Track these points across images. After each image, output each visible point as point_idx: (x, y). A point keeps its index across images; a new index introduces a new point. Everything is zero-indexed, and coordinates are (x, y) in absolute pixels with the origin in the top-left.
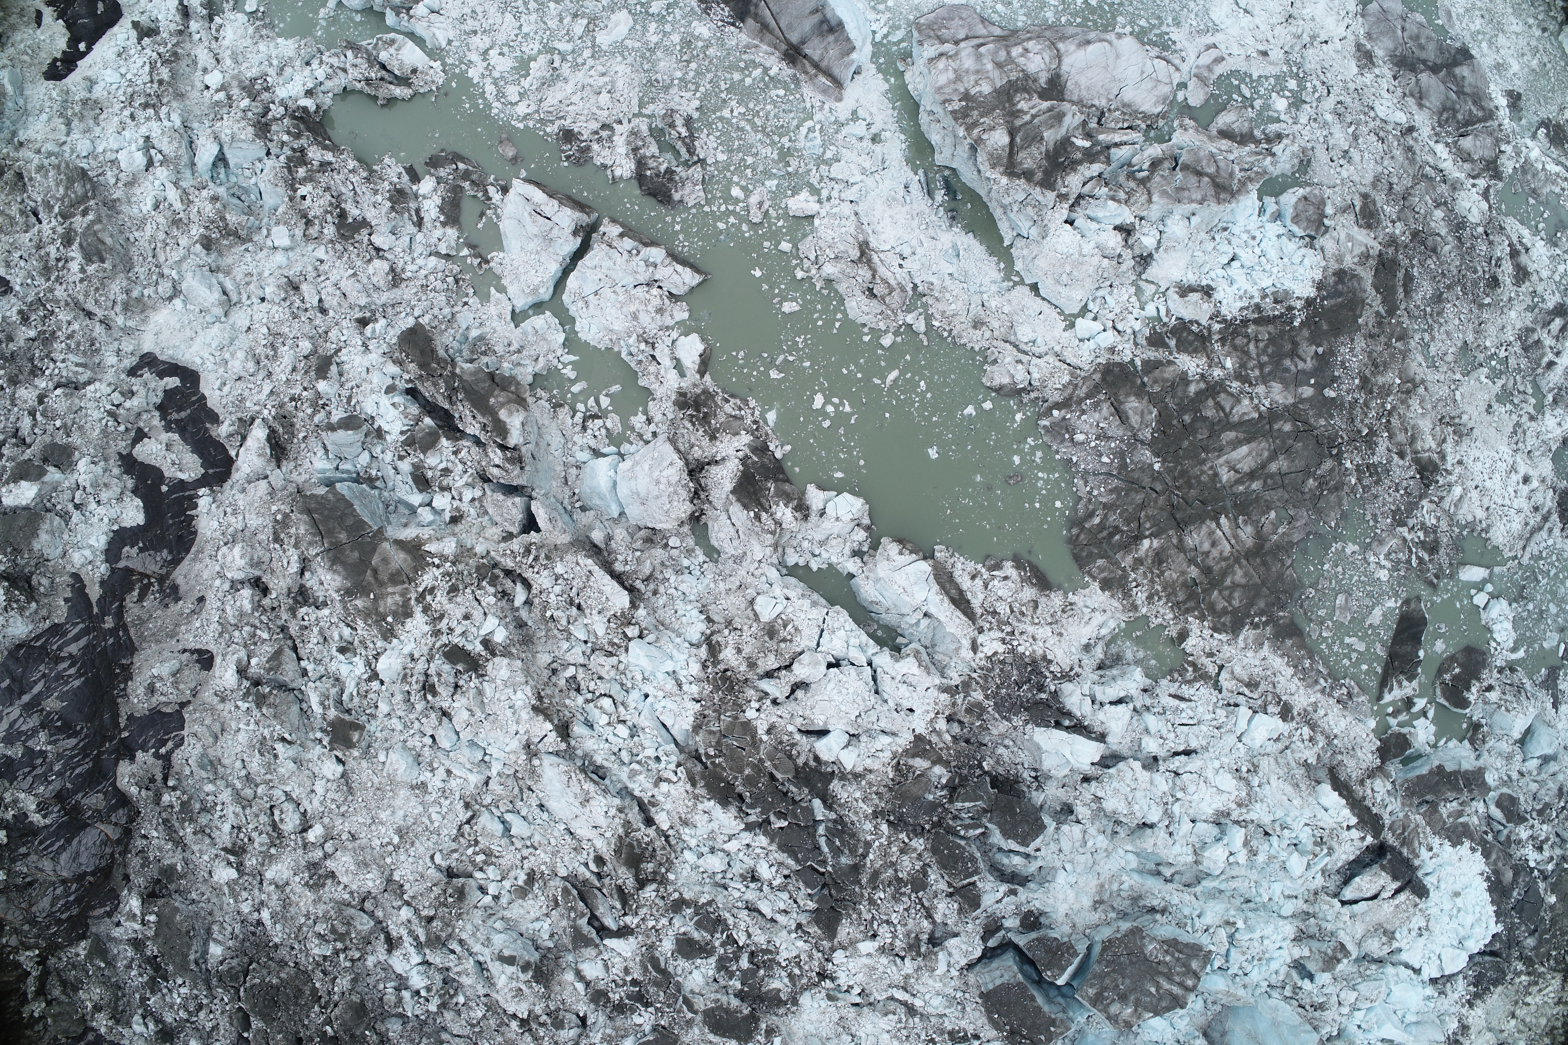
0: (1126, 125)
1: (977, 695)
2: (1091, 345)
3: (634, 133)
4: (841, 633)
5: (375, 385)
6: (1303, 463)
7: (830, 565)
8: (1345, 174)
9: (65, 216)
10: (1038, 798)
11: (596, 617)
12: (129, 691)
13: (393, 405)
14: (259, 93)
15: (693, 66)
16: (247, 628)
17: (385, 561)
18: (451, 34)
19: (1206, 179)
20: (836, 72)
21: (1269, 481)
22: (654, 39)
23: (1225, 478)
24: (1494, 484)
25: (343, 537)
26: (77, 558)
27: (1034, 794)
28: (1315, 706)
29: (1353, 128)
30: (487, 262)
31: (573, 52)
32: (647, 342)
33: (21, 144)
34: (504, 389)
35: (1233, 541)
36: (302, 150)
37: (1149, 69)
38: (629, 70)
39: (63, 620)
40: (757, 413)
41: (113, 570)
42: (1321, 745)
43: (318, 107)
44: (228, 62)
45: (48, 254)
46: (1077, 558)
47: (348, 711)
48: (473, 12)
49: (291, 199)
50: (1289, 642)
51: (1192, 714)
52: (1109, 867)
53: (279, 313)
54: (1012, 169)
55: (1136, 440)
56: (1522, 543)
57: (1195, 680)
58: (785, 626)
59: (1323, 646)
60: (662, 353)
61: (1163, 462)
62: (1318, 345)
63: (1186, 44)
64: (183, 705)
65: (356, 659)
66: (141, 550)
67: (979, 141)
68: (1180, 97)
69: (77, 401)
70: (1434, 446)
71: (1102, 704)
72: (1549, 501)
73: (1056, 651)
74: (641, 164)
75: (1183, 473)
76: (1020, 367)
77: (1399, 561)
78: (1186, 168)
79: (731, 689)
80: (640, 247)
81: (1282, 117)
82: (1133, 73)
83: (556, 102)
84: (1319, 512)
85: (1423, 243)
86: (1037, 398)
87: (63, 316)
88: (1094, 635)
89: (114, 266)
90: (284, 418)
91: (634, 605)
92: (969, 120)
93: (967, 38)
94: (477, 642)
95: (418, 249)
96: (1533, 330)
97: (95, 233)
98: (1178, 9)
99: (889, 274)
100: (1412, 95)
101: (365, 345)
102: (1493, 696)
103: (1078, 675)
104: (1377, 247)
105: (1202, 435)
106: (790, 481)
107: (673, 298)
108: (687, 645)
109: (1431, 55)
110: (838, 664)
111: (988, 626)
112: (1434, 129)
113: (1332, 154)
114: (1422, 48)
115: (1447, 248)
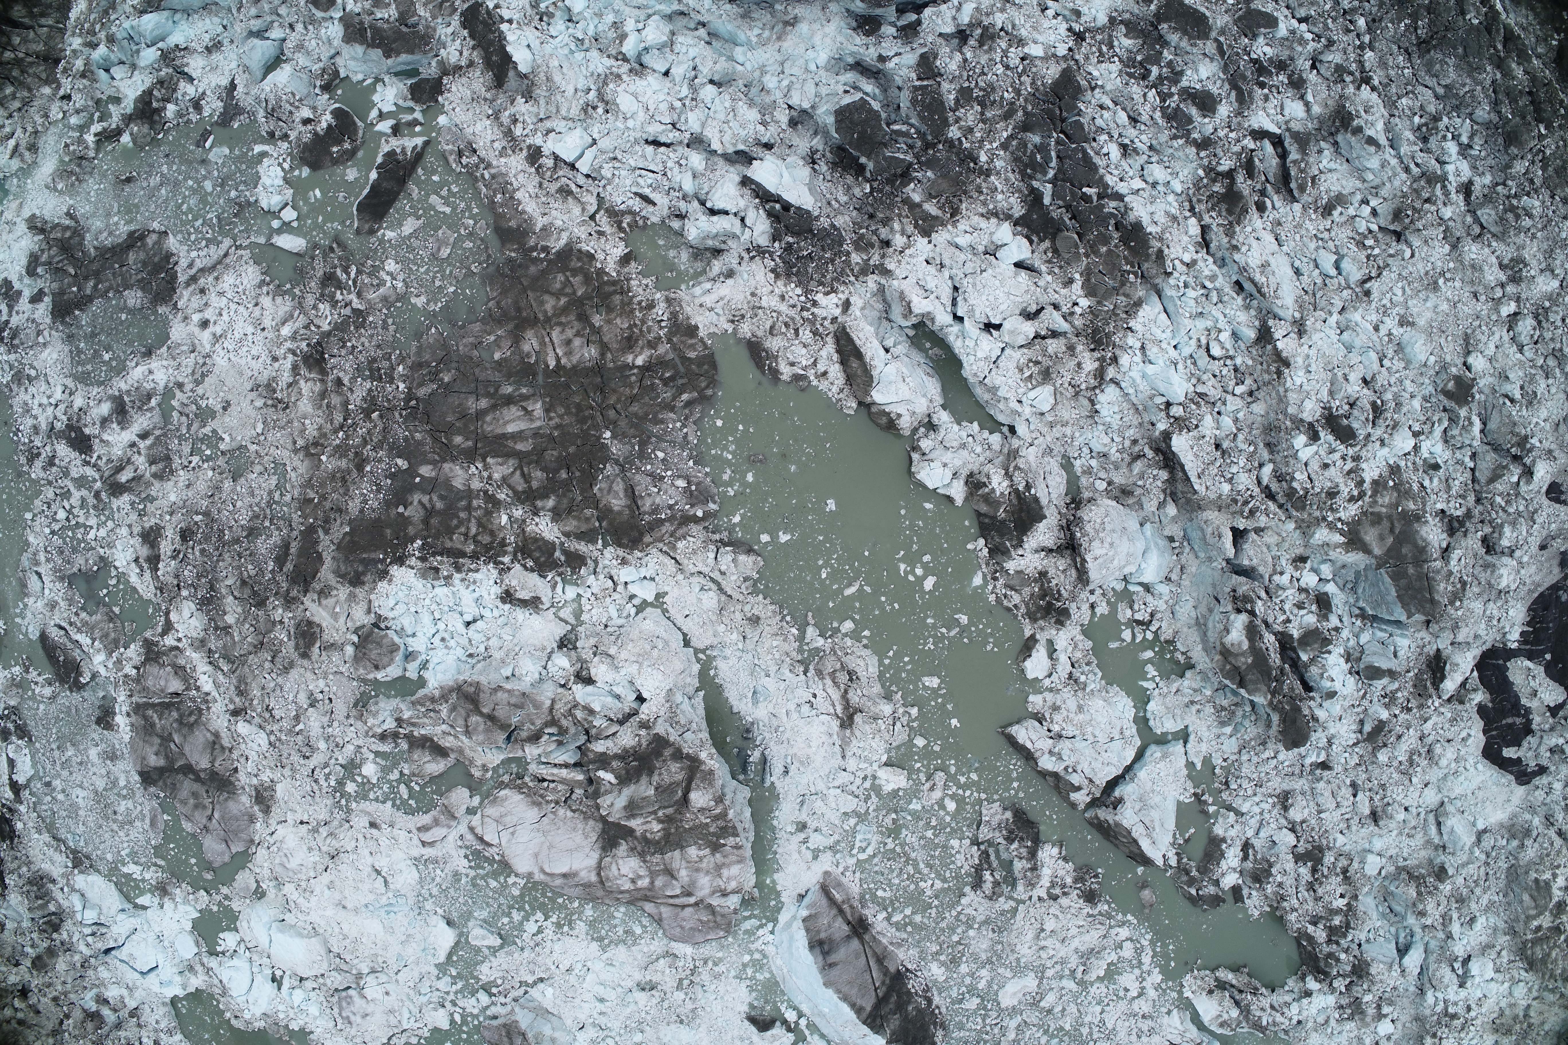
0: (545, 784)
1: (856, 258)
2: (643, 572)
3: (1031, 885)
5: (1340, 704)
6: (450, 400)
7: (959, 424)
8: (321, 683)
10: (817, 142)
11: (1207, 434)
13: (1332, 679)
14: (1351, 1005)
16: (1512, 511)
17: (1381, 538)
18: (1166, 1020)
19: (485, 710)
20: (824, 902)
21: (492, 390)
22: (984, 973)
23: (539, 405)
24: (242, 327)
25: (1411, 571)
27: (821, 148)
28: (502, 153)
29: (297, 729)
30: (1195, 794)
31: (1061, 977)
32: (1076, 681)
34: (1236, 669)
35: (547, 339)
36: (1330, 941)
37: (505, 835)
38: (1017, 948)
40: (990, 587)
42: (507, 113)
43: (1302, 979)
44: (1367, 1041)
46: (714, 365)
47: (1448, 410)
48: (1139, 1037)
49: (1354, 898)
50: (513, 224)
51: (640, 181)
52: (767, 56)
53: (1396, 794)
54: (693, 765)
55: (623, 466)
56: (228, 261)
57: (623, 213)
58: (1031, 376)
60: (1064, 668)
61: (600, 437)
62: (401, 515)
63: (454, 853)
65: (1426, 456)
67: (719, 800)
68: (476, 800)
70: (302, 382)
71: (736, 215)
72: (186, 298)
73: (763, 280)
74: (1033, 854)
75: (582, 421)
76: (723, 568)
77: (370, 275)
78: (503, 727)
79: (1095, 331)
80: (1062, 774)
81: (372, 756)
82: (524, 834)
83: (1093, 932)
84: (445, 346)
85: (255, 593)
86: (713, 532)
88: (718, 285)
89: (1527, 873)
90: (1421, 692)
91: (1168, 435)
92: (721, 823)
93: (683, 907)
94: (1322, 440)
95: (1254, 822)
96: (154, 476)
97: (1536, 906)
98: (452, 891)
99: (830, 691)
100: (223, 748)
101: (1330, 743)
102: (306, 113)
103: (748, 250)
104: (307, 601)
105: (552, 454)
106: (979, 514)
107: (1039, 718)
108: (1123, 385)
109: (187, 786)
110: (989, 327)
111: (826, 323)
112: (208, 708)
113: (328, 707)
114: (195, 795)
115: (229, 582)
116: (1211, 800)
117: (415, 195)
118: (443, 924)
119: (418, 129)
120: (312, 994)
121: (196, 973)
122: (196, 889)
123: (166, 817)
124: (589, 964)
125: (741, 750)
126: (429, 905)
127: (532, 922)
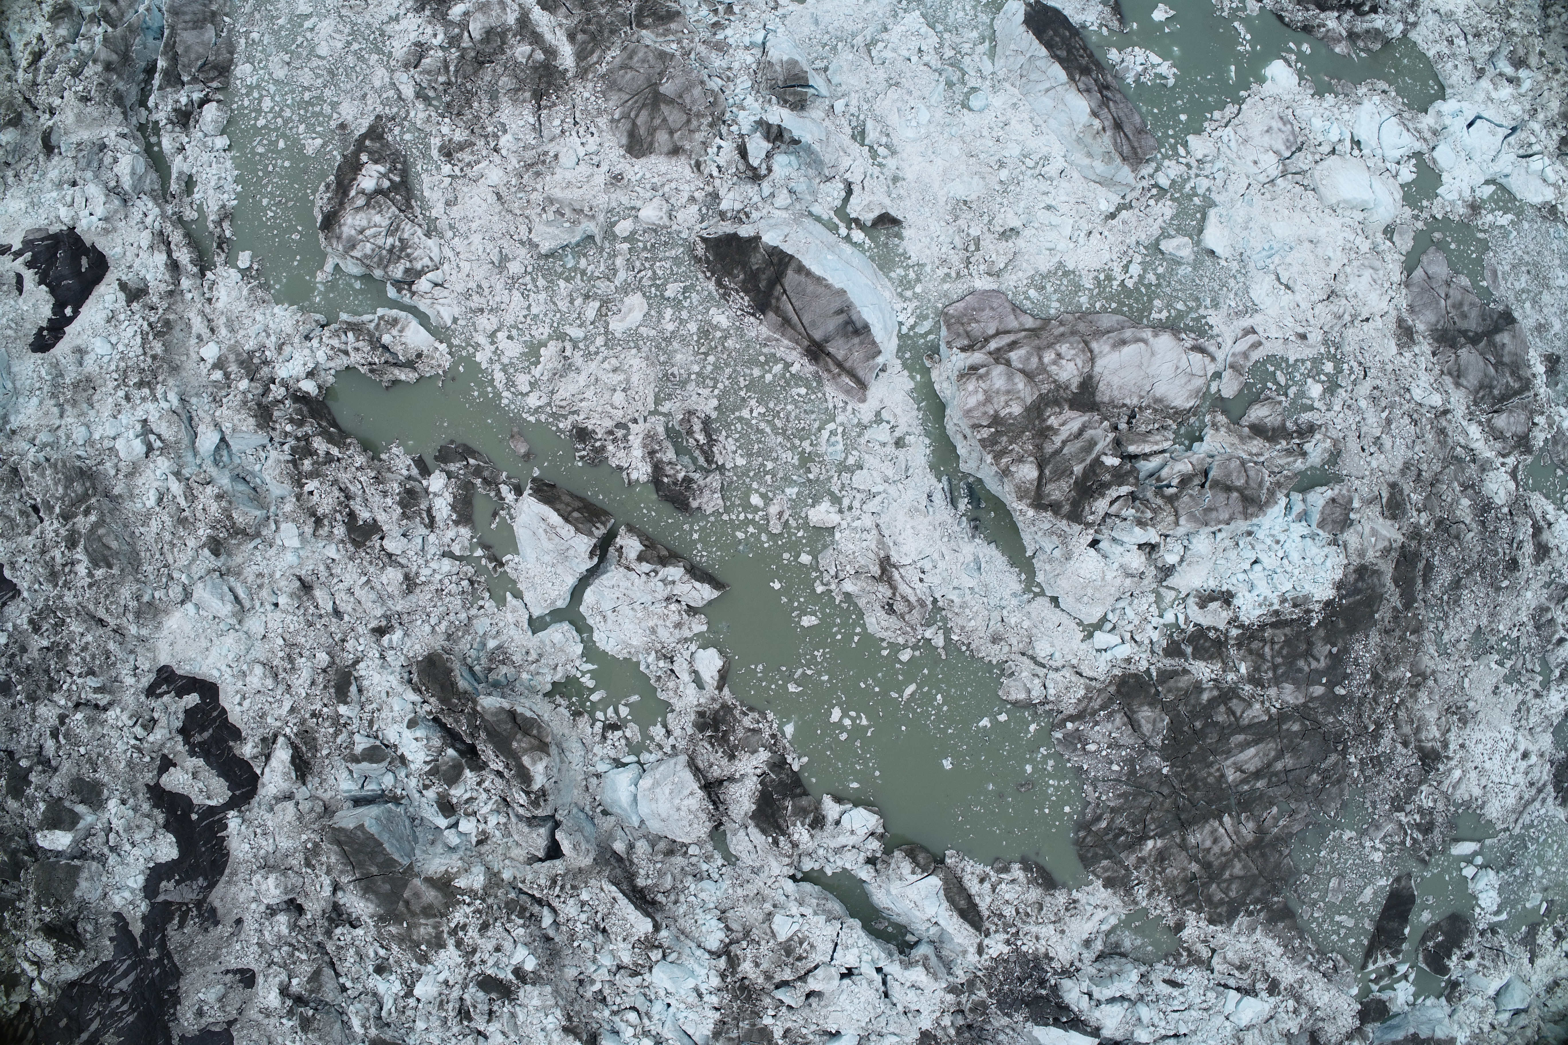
0: (1156, 426)
1: (982, 994)
2: (1108, 656)
3: (650, 436)
4: (855, 951)
5: (396, 714)
6: (1308, 760)
7: (844, 869)
8: (1374, 464)
9: (66, 517)
11: (622, 945)
12: (179, 1015)
13: (416, 739)
14: (258, 369)
15: (711, 359)
16: (285, 948)
17: (417, 895)
18: (456, 311)
19: (1235, 495)
20: (861, 373)
21: (1274, 779)
22: (670, 327)
23: (1231, 779)
24: (1493, 764)
25: (374, 870)
26: (118, 900)
28: (1301, 982)
29: (1387, 412)
30: (502, 565)
31: (585, 338)
32: (665, 657)
33: (14, 432)
34: (527, 733)
35: (1234, 838)
36: (307, 438)
37: (1184, 363)
38: (644, 365)
39: (110, 958)
40: (775, 726)
41: (152, 905)
42: (1303, 1016)
43: (320, 387)
44: (224, 331)
45: (53, 559)
46: (1083, 858)
47: (388, 1025)
48: (479, 286)
49: (298, 497)
50: (1281, 925)
51: (1182, 999)
53: (294, 623)
54: (1039, 502)
55: (1146, 748)
56: (1514, 816)
57: (1189, 964)
58: (801, 944)
59: (1314, 925)
60: (681, 666)
61: (1172, 766)
62: (1334, 645)
63: (1223, 328)
64: (230, 1023)
65: (392, 978)
66: (178, 883)
67: (1006, 473)
68: (1213, 389)
69: (99, 729)
70: (1438, 735)
71: (1099, 1003)
72: (1544, 773)
73: (1058, 949)
74: (658, 468)
75: (1191, 777)
76: (1037, 681)
77: (1393, 844)
78: (1216, 484)
79: (749, 998)
80: (658, 567)
81: (1316, 405)
82: (1167, 370)
83: (568, 395)
84: (1320, 804)
85: (1447, 531)
86: (1052, 711)
87: (75, 626)
88: (1095, 930)
89: (122, 570)
90: (306, 736)
91: (657, 928)
92: (998, 448)
93: (998, 333)
94: (509, 970)
95: (431, 550)
96: (1548, 609)
97: (100, 538)
98: (1217, 288)
99: (910, 591)
100: (1450, 373)
101: (382, 657)
102: (1472, 964)
103: (1078, 970)
104: (1401, 539)
105: (1212, 739)
106: (805, 793)
107: (691, 610)
108: (707, 956)
109: (1473, 324)
110: (849, 974)
111: (994, 928)
112: (1468, 408)
113: (1364, 442)
114: (1464, 316)
115: (1471, 534)
116: (483, 561)
117: (1367, 921)
118: (1219, 251)
119: (1373, 976)
120: (1320, 138)
121: (1430, 128)
122: (1445, 217)
123: (1485, 284)
124: (1072, 245)
125: (977, 507)
126: (1235, 266)
127: (1136, 276)
